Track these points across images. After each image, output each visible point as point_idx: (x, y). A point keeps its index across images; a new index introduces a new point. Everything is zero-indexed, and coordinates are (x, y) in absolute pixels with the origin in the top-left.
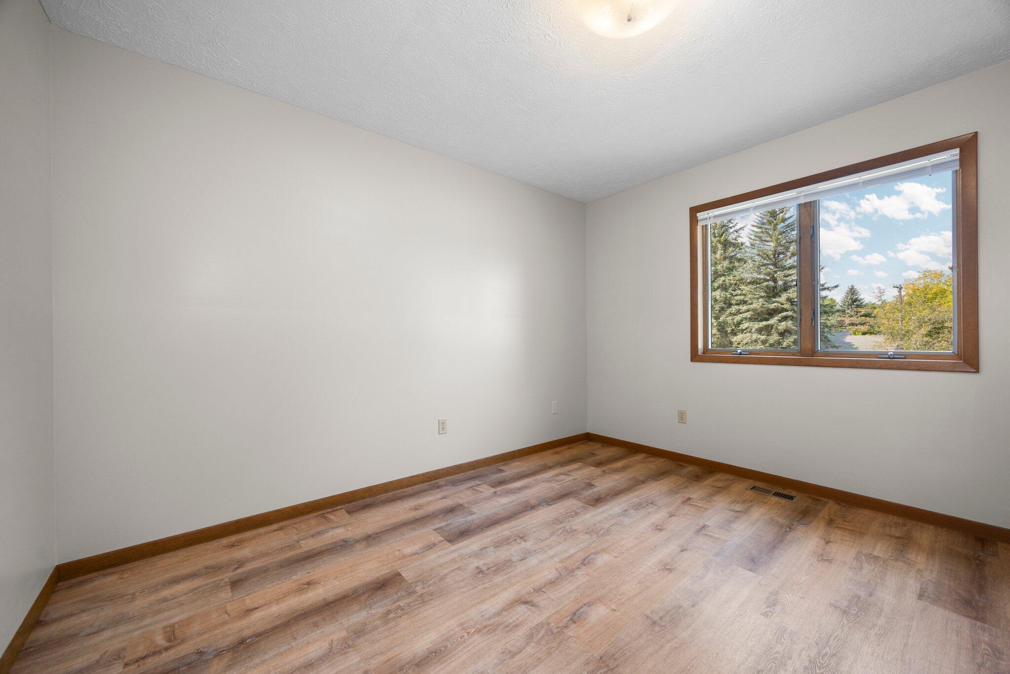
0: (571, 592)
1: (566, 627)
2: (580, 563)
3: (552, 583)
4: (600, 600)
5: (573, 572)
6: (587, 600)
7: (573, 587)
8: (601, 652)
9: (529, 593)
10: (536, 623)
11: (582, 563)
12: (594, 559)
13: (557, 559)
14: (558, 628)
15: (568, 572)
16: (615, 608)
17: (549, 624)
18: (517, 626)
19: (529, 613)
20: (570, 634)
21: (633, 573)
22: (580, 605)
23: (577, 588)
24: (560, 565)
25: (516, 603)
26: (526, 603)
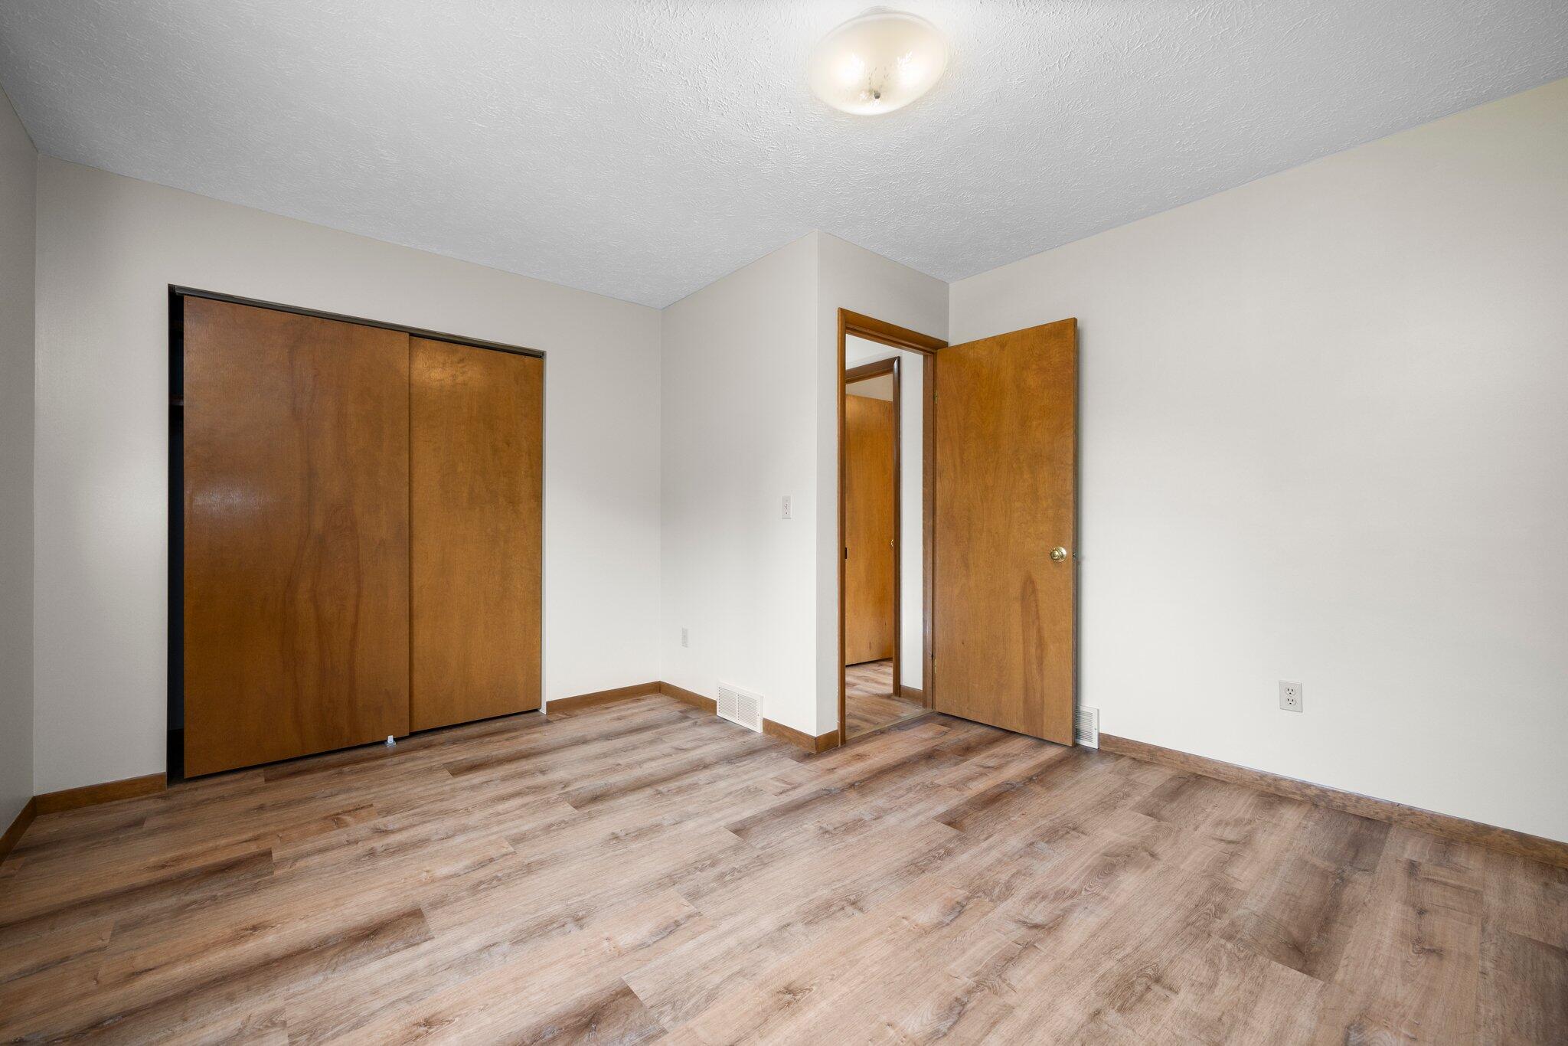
0: (973, 943)
1: (968, 898)
2: (969, 1006)
3: (1009, 959)
4: (926, 932)
5: (978, 984)
6: (945, 931)
7: (971, 952)
8: (923, 877)
9: (1040, 940)
10: (1009, 901)
11: (963, 1005)
12: (941, 1019)
13: (1023, 1015)
14: (978, 897)
15: (988, 983)
16: (904, 920)
17: (992, 900)
18: (1032, 898)
19: (1025, 913)
20: (961, 892)
21: (863, 982)
22: (954, 924)
23: (964, 951)
24: (1011, 999)
25: (1051, 925)
26: (1036, 926)
